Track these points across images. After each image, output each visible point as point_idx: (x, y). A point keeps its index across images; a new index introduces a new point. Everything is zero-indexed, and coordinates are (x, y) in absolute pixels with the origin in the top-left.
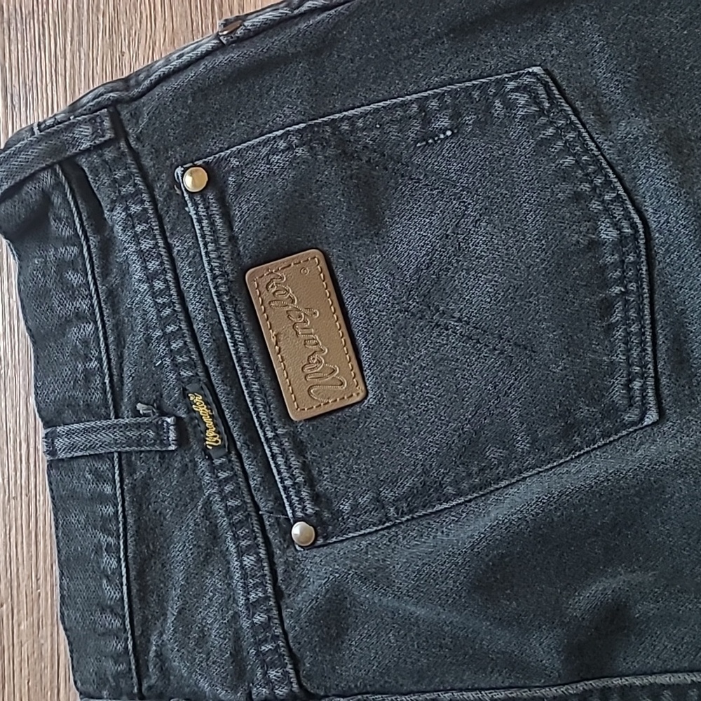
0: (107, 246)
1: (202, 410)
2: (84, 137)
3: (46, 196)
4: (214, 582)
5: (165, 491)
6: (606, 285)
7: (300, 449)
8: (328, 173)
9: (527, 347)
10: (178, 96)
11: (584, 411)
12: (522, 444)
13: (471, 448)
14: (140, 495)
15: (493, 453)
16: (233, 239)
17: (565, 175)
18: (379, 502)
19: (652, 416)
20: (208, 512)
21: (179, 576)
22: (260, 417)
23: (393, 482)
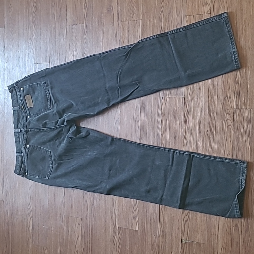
0: (17, 94)
1: (22, 107)
2: (15, 85)
3: (12, 90)
4: (23, 120)
5: (20, 113)
6: (48, 98)
7: (29, 110)
8: (31, 89)
9: (43, 103)
10: (21, 82)
11: (46, 108)
12: (42, 110)
13: (39, 111)
14: (18, 113)
15: (41, 111)
16: (24, 94)
17: (45, 90)
18: (34, 115)
19: (50, 109)
20: (23, 115)
21: (21, 120)
22: (26, 107)
23: (34, 113)
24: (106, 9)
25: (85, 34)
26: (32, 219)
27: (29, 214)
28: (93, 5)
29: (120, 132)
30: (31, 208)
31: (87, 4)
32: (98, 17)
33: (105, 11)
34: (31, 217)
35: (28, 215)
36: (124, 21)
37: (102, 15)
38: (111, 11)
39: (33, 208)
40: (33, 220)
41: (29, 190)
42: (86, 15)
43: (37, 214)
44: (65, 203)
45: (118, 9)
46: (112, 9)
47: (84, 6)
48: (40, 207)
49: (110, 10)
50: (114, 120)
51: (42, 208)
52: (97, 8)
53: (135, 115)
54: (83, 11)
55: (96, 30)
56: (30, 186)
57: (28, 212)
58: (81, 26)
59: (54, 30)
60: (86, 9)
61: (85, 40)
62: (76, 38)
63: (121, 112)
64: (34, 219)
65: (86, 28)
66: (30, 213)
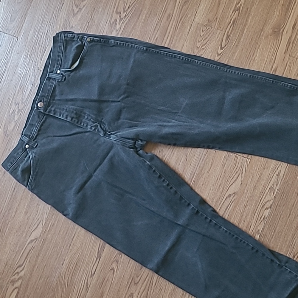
24: (271, 28)
25: (222, 48)
26: (16, 290)
27: (13, 282)
28: (250, 10)
29: (231, 213)
30: (22, 274)
31: (241, 5)
32: (253, 33)
33: (268, 29)
34: (16, 288)
35: (12, 284)
36: (296, 57)
37: (262, 33)
38: (279, 34)
39: (24, 275)
40: (18, 293)
41: (29, 244)
42: (234, 22)
43: (29, 287)
44: (91, 286)
45: (291, 36)
46: (281, 31)
47: (236, 6)
48: (39, 276)
49: (277, 31)
50: (225, 192)
51: (44, 280)
52: (257, 18)
53: (265, 198)
54: (229, 13)
55: (242, 50)
56: (32, 238)
57: (13, 277)
58: (218, 33)
59: (168, 19)
60: (237, 12)
61: (218, 56)
62: (202, 48)
63: (242, 184)
64: (21, 292)
65: (226, 40)
66: (16, 281)
